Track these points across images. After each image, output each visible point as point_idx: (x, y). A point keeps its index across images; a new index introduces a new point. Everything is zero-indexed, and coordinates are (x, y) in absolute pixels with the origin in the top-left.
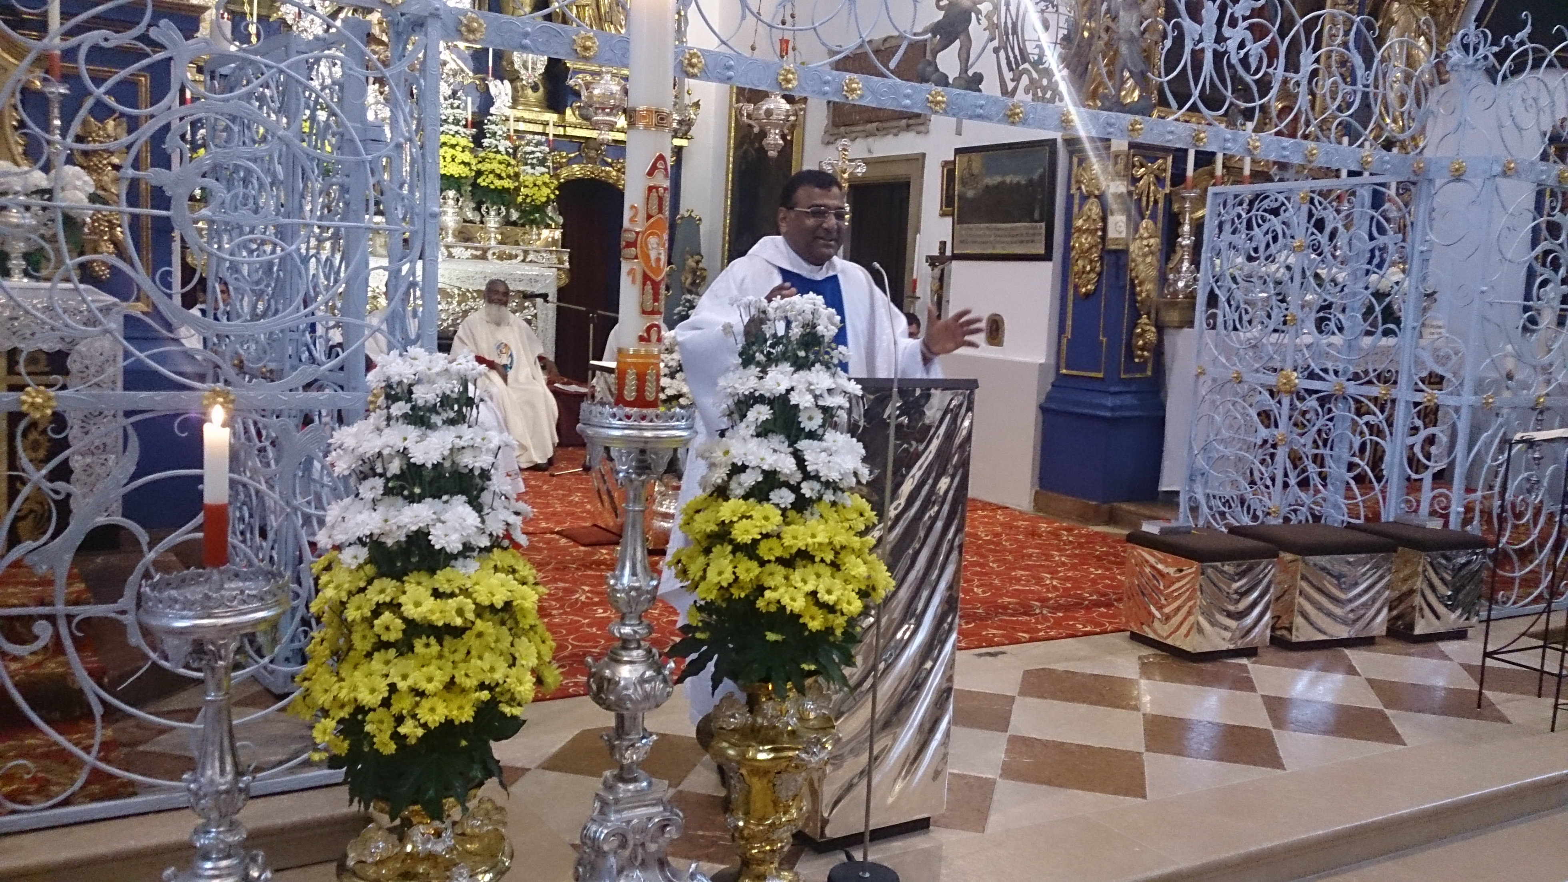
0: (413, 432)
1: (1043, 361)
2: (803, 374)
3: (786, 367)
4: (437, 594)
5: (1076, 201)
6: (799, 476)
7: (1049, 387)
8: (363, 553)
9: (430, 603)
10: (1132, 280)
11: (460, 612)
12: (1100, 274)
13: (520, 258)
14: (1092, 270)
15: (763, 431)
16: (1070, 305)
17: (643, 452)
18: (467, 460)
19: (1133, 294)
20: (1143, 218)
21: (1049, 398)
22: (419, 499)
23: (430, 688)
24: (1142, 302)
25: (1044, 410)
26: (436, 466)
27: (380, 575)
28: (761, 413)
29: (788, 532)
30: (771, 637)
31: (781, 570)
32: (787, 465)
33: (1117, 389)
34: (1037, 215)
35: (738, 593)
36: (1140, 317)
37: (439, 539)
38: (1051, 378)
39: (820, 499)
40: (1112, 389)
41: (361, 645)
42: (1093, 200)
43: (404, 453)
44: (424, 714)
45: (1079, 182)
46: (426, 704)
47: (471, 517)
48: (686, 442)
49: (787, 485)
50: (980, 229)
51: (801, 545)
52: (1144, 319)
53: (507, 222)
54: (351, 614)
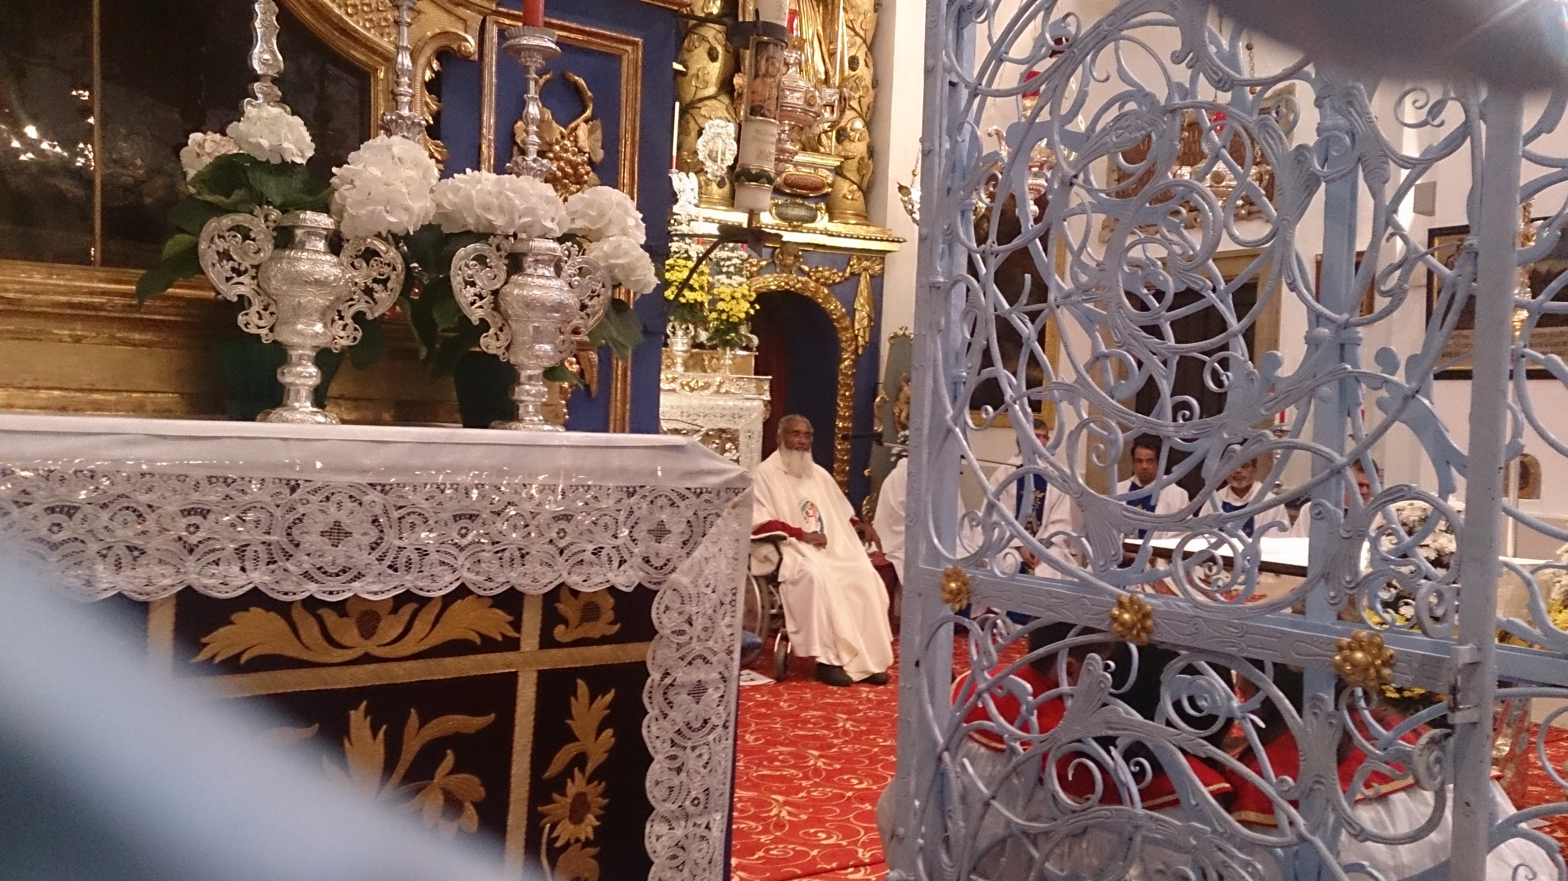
53: (695, 344)
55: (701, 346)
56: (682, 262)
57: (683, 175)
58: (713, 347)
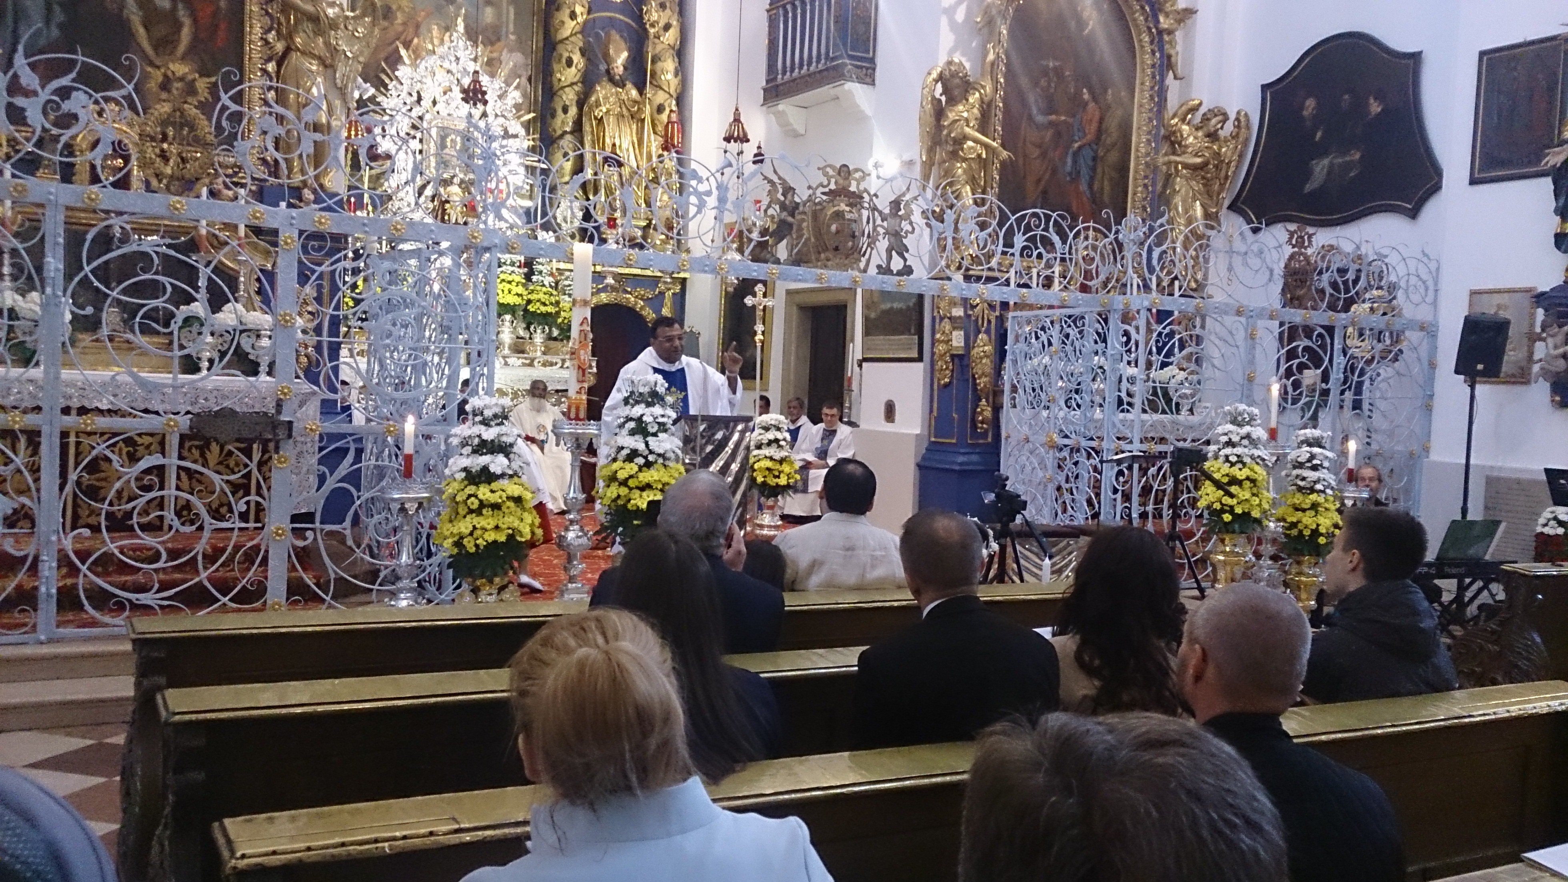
0: (483, 428)
1: (918, 432)
2: (651, 409)
3: (643, 405)
4: (492, 491)
5: (938, 321)
6: (647, 452)
7: (924, 451)
8: (463, 475)
9: (489, 494)
10: (973, 376)
11: (501, 497)
12: (952, 371)
13: (559, 365)
14: (947, 368)
15: (632, 433)
16: (936, 393)
17: (577, 439)
18: (504, 439)
19: (975, 385)
20: (979, 332)
21: (924, 458)
22: (486, 454)
23: (489, 527)
24: (981, 390)
25: (919, 466)
26: (492, 441)
27: (470, 484)
28: (632, 425)
29: (641, 476)
30: (635, 522)
31: (637, 492)
32: (641, 447)
33: (967, 450)
34: (913, 331)
35: (620, 502)
36: (980, 400)
37: (492, 469)
38: (925, 444)
39: (656, 462)
40: (962, 451)
41: (462, 510)
42: (946, 320)
43: (479, 436)
44: (486, 536)
45: (939, 308)
46: (487, 534)
47: (505, 461)
48: (597, 436)
49: (641, 455)
50: (879, 340)
51: (646, 480)
52: (984, 402)
53: (550, 338)
54: (458, 499)
55: (555, 339)
56: (539, 288)
57: (544, 233)
58: (562, 340)
